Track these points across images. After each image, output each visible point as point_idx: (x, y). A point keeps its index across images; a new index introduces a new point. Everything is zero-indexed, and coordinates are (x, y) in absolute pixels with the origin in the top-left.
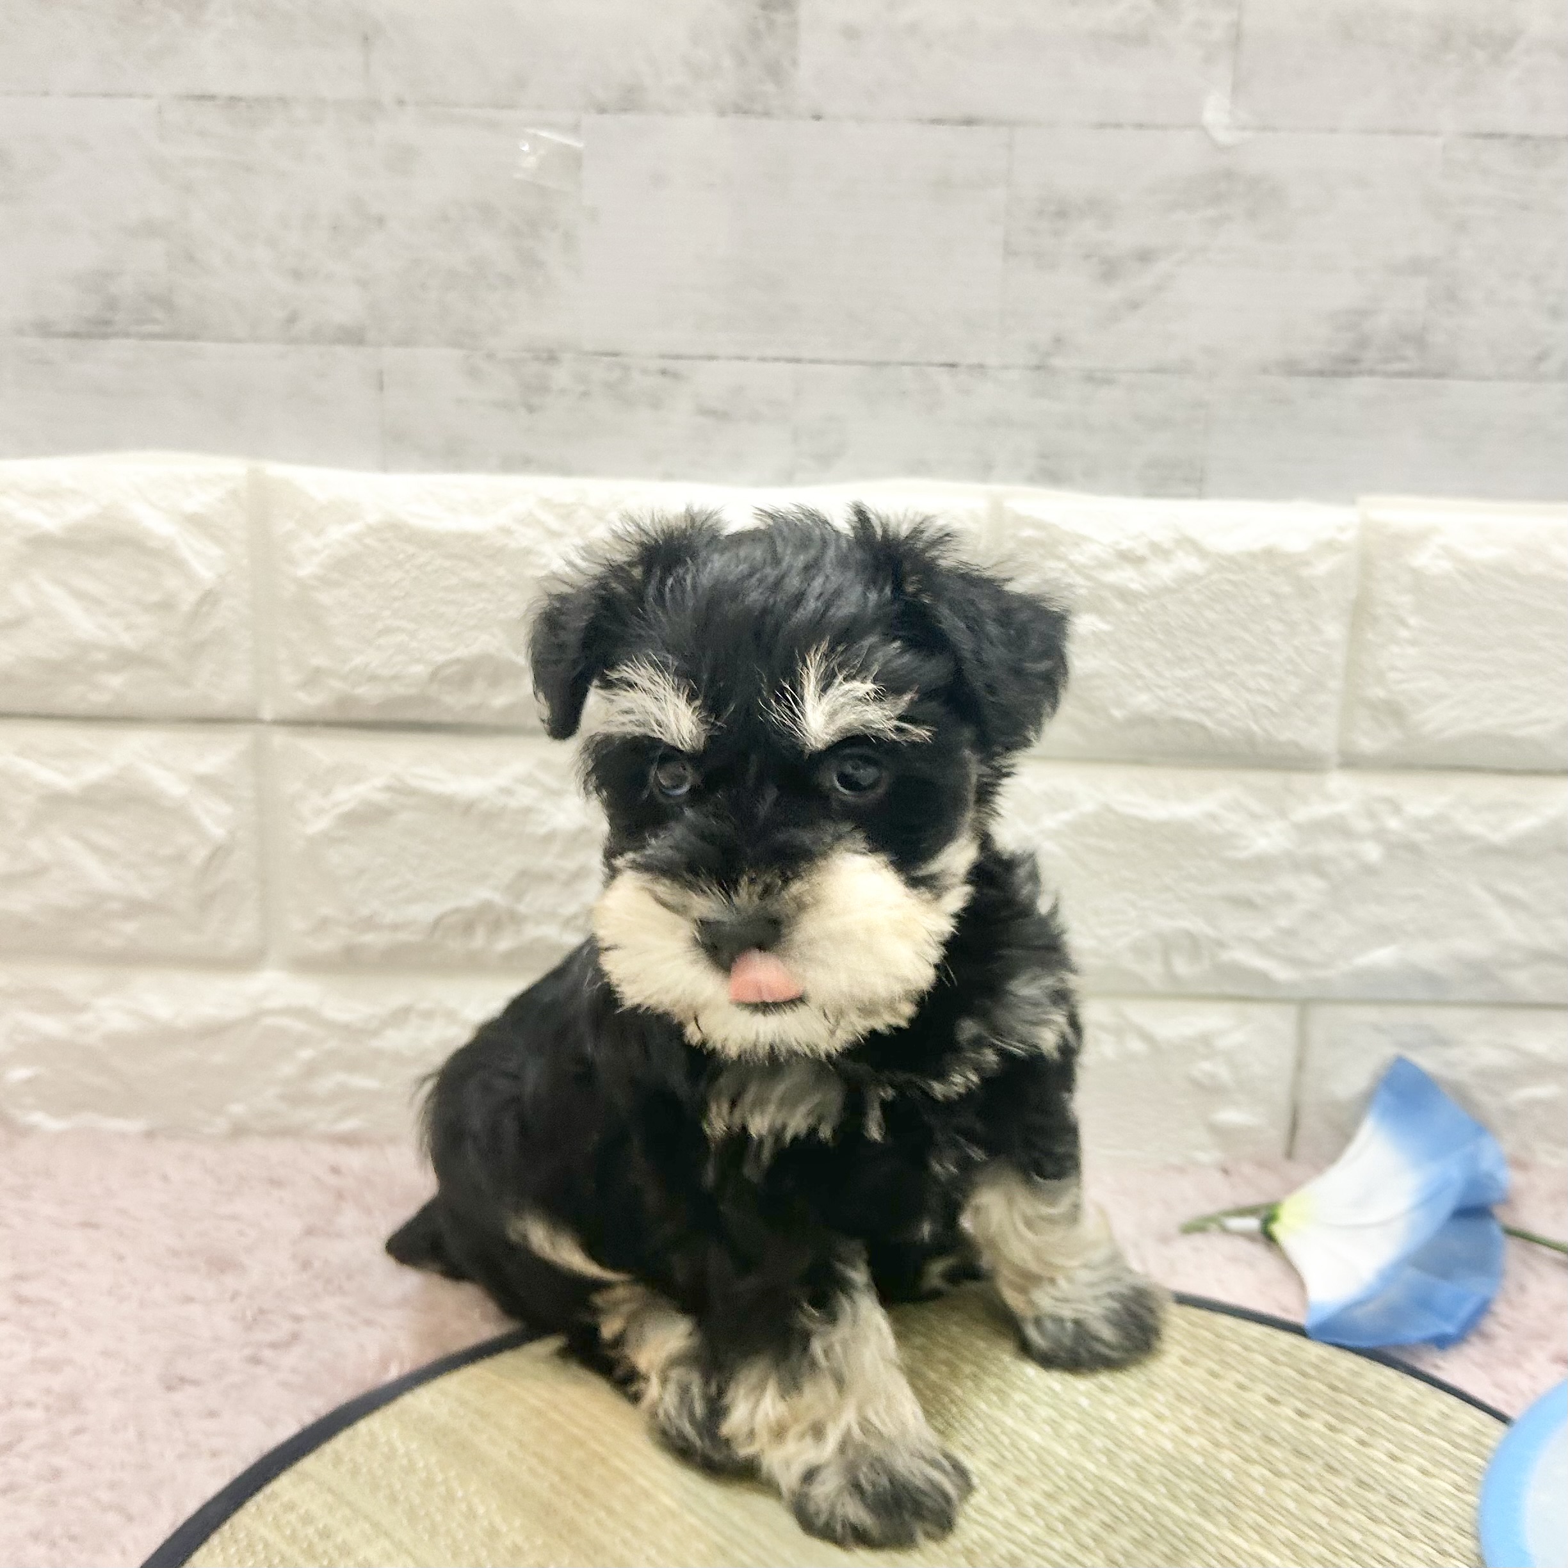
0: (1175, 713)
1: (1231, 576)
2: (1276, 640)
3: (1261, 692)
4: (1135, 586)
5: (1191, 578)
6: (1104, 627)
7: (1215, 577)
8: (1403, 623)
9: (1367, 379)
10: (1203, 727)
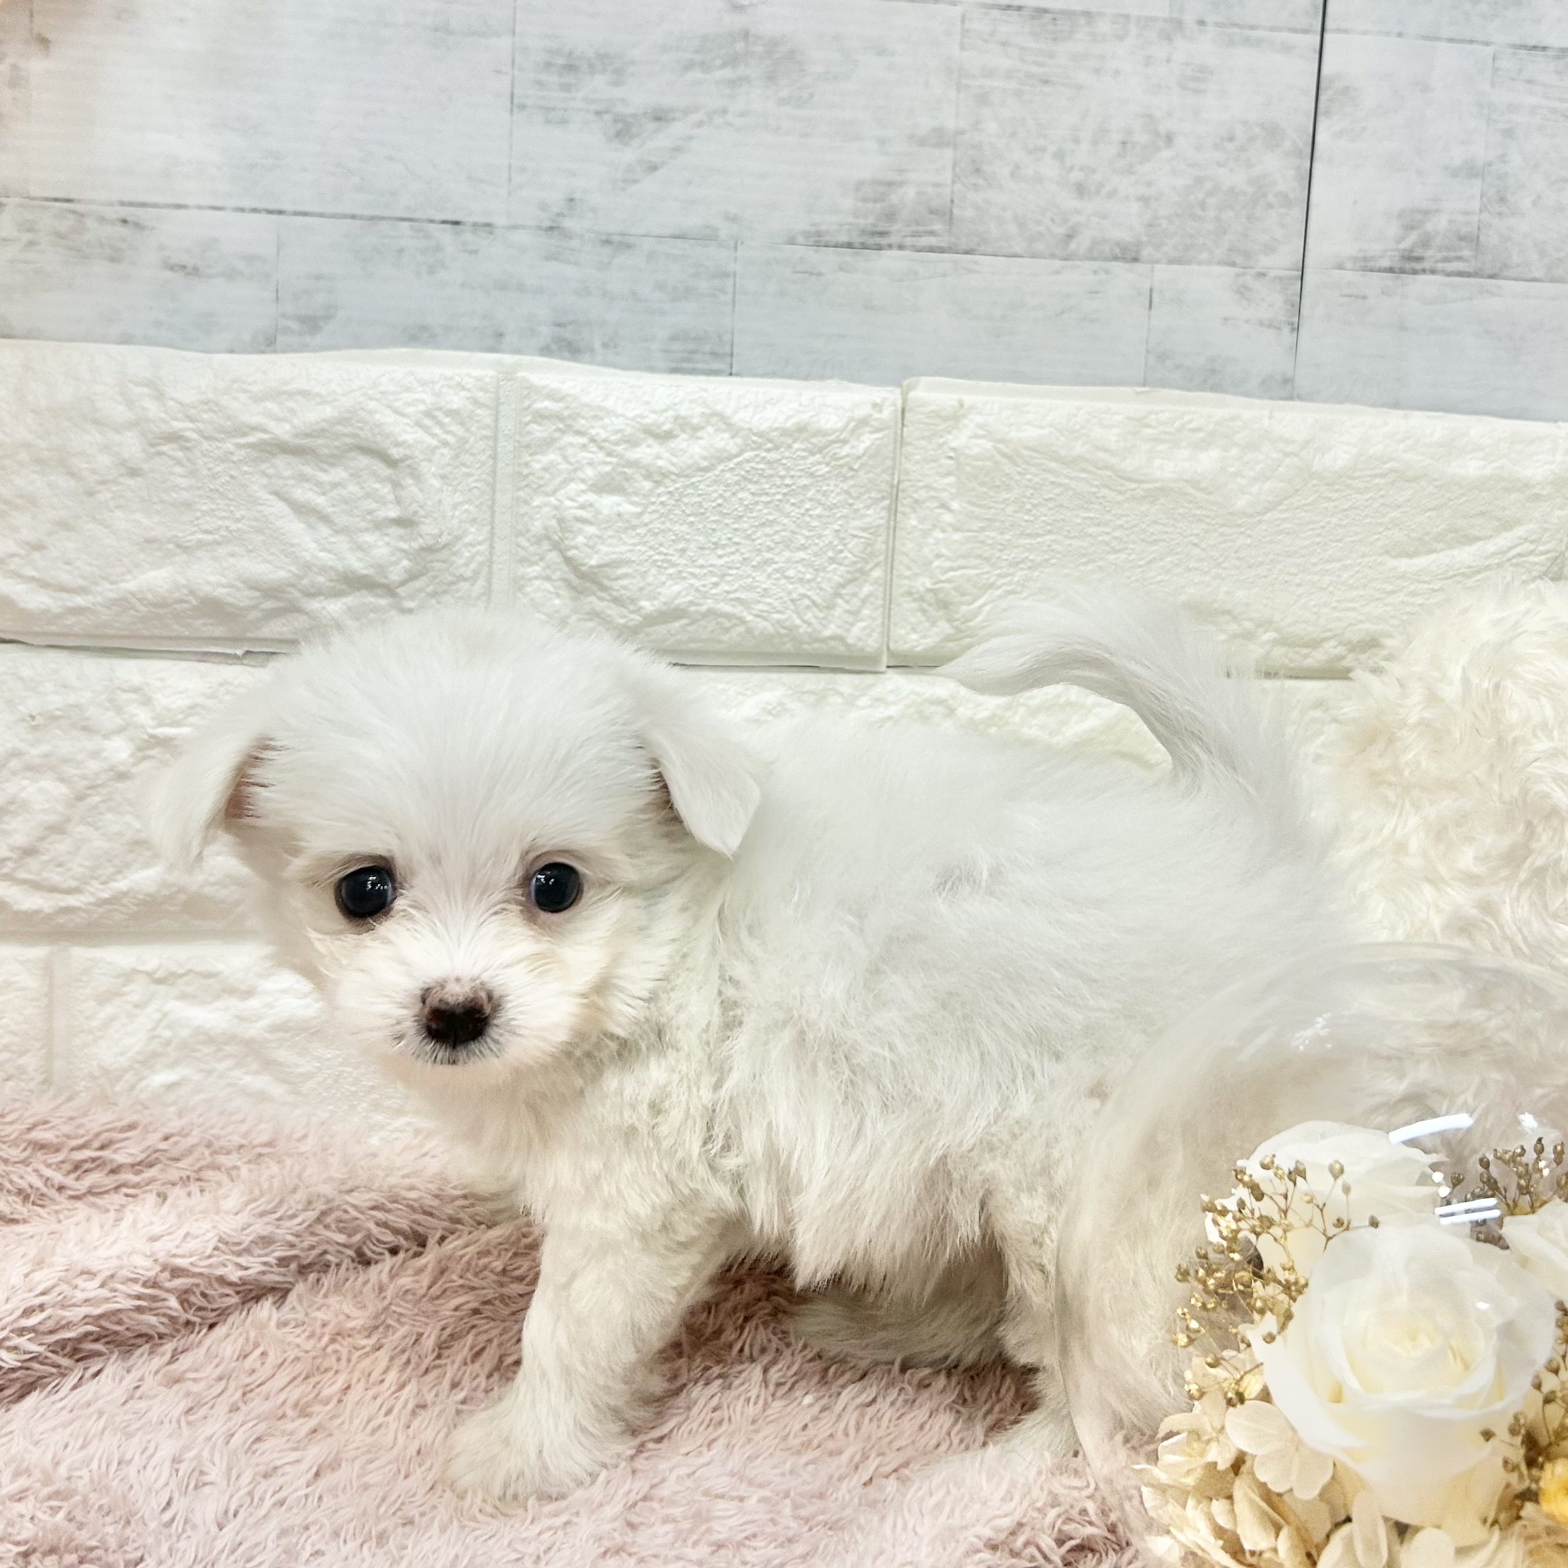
0: (709, 603)
1: (764, 454)
2: (815, 523)
3: (801, 580)
4: (660, 463)
5: (721, 457)
6: (627, 508)
7: (748, 455)
8: (944, 506)
9: (895, 253)
10: (742, 621)
